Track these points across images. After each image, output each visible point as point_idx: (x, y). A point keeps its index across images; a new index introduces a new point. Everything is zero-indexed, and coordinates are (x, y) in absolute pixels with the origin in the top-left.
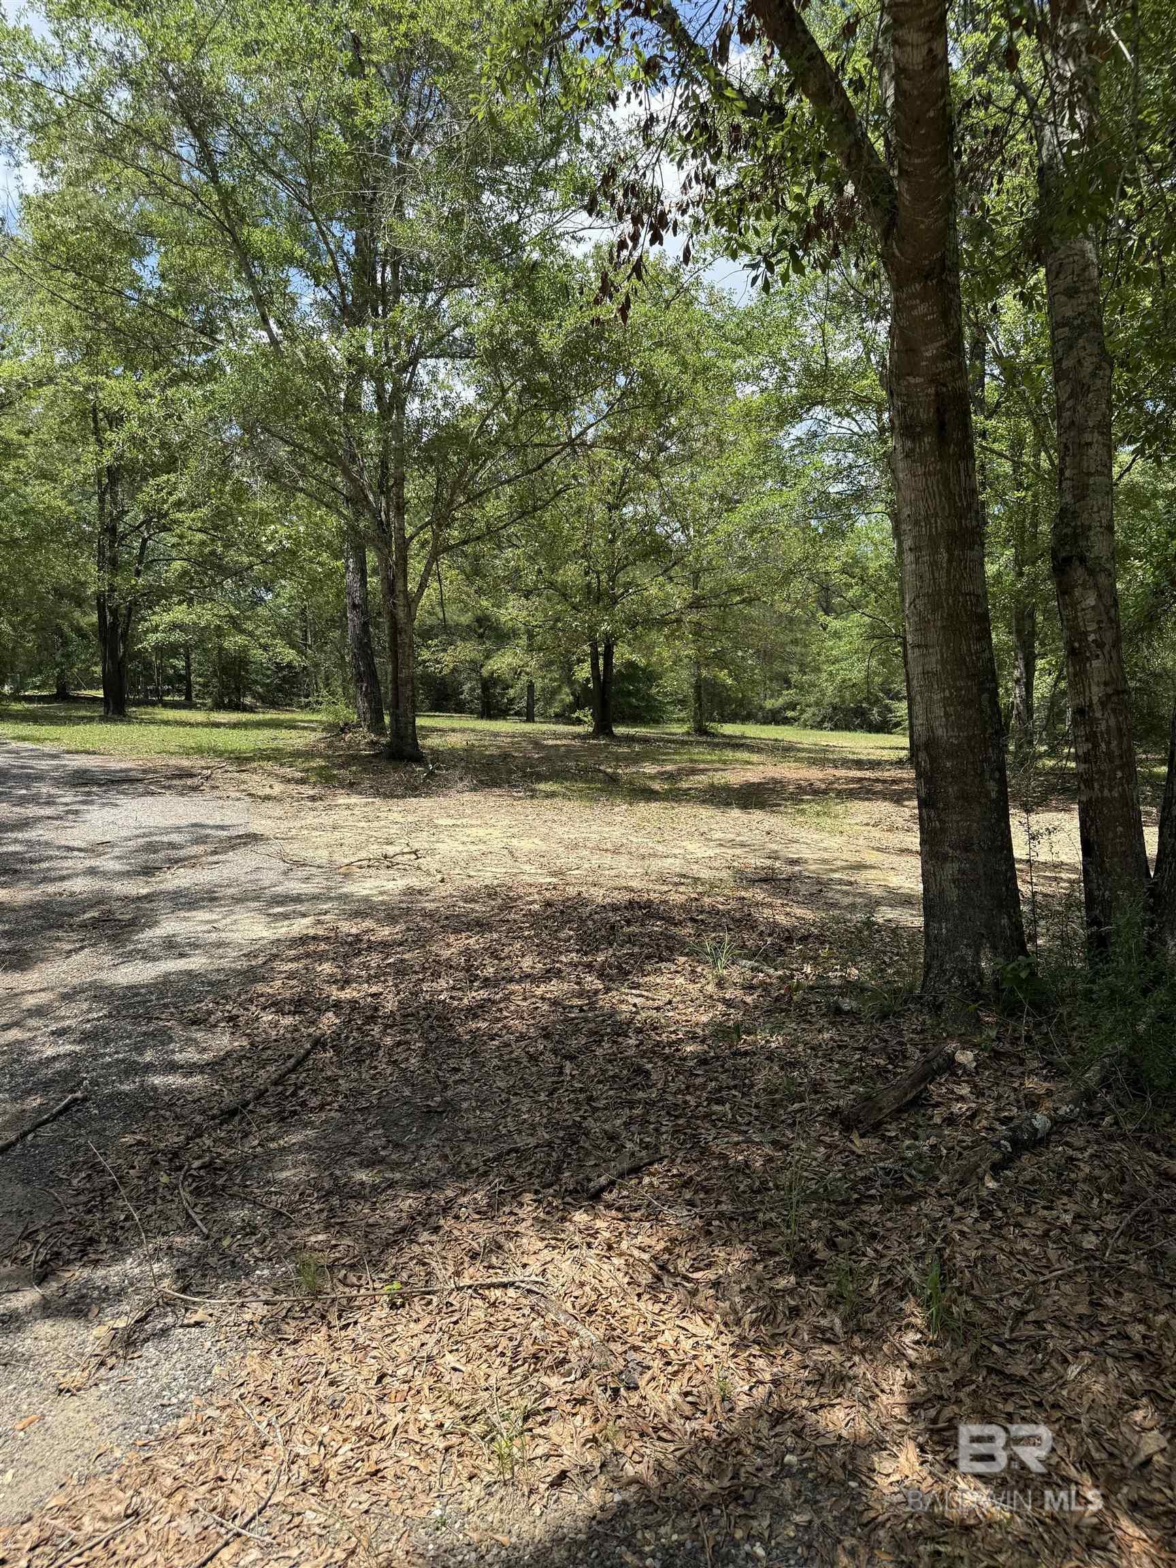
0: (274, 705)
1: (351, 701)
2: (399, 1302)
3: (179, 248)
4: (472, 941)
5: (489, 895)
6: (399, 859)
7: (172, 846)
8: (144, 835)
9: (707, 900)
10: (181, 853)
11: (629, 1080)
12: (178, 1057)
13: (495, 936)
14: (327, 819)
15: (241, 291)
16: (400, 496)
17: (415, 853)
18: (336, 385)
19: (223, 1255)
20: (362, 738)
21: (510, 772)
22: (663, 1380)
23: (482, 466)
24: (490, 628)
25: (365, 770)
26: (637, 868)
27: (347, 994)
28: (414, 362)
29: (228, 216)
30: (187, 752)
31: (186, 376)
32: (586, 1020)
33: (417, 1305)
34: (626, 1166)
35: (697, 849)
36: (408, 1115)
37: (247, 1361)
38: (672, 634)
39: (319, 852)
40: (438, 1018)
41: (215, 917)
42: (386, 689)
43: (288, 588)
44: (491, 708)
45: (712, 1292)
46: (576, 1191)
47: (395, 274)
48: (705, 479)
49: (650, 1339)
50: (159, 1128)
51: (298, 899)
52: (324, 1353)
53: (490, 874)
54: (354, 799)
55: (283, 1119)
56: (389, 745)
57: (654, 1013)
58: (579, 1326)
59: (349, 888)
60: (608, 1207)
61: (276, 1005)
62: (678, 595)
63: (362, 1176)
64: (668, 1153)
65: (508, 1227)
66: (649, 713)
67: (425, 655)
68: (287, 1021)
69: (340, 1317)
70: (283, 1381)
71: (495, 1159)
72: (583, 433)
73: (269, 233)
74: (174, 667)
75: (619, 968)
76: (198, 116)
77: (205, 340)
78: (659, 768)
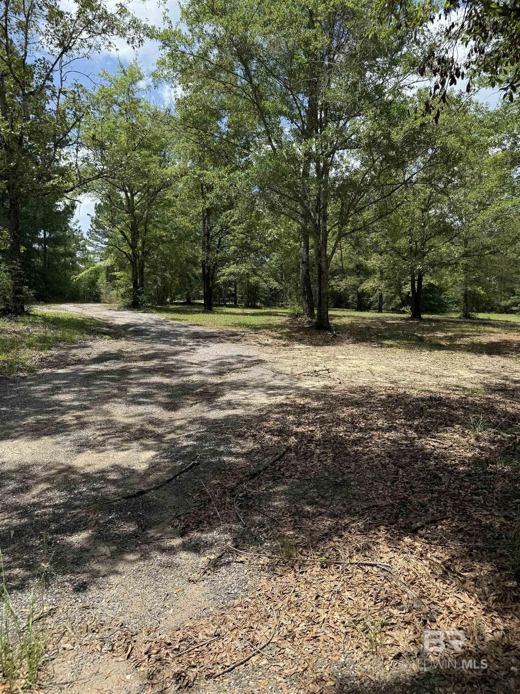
0: (268, 306)
1: (301, 304)
2: (325, 565)
3: (236, 113)
4: (354, 411)
5: (362, 391)
6: (321, 372)
7: (230, 363)
8: (219, 359)
9: (470, 398)
10: (234, 367)
11: (431, 480)
12: (233, 450)
13: (365, 409)
14: (291, 354)
15: (261, 129)
16: (325, 212)
17: (328, 370)
18: (299, 166)
19: (251, 535)
20: (305, 320)
21: (371, 335)
22: (448, 620)
23: (363, 196)
24: (363, 270)
25: (306, 334)
26: (434, 381)
27: (300, 429)
28: (333, 152)
29: (256, 97)
30: (235, 325)
31: (237, 168)
32: (409, 451)
33: (333, 568)
34: (430, 519)
35: (465, 374)
36: (327, 484)
37: (261, 580)
38: (453, 270)
39: (287, 368)
40: (339, 443)
41: (246, 393)
42: (316, 297)
43: (275, 256)
44: (362, 307)
45: (473, 583)
46: (405, 528)
47: (326, 114)
48: (472, 195)
49: (442, 600)
50: (226, 478)
51: (279, 388)
52: (293, 583)
53: (362, 381)
54: (302, 346)
55: (275, 480)
56: (316, 323)
57: (443, 451)
58: (407, 589)
59: (300, 384)
60: (421, 537)
61: (271, 431)
62: (457, 251)
63: (308, 508)
64: (450, 516)
65: (373, 540)
66: (441, 308)
67: (333, 283)
68: (276, 439)
69: (300, 568)
70: (276, 591)
71: (367, 509)
72: (412, 177)
73: (273, 102)
75: (425, 428)
76: (245, 56)
77: (246, 151)
78: (445, 334)
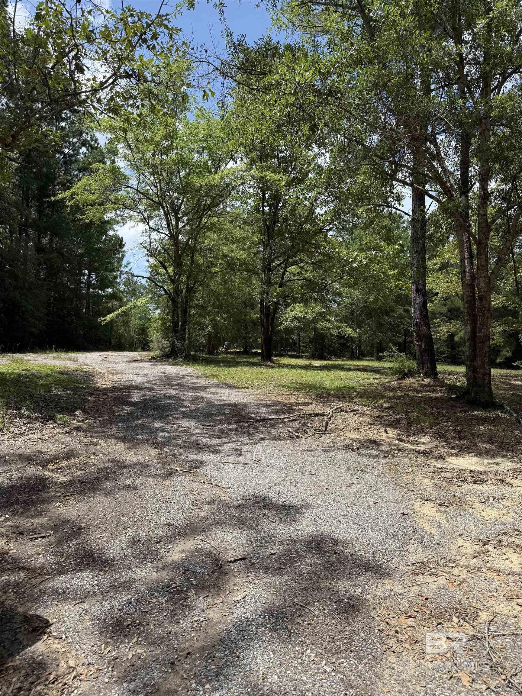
74: (293, 339)
